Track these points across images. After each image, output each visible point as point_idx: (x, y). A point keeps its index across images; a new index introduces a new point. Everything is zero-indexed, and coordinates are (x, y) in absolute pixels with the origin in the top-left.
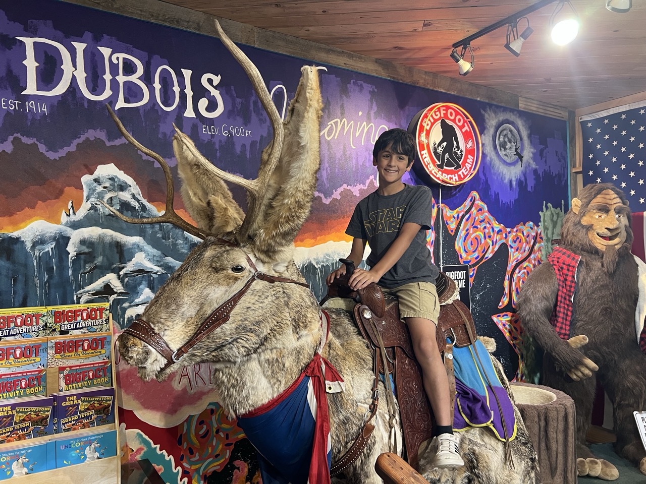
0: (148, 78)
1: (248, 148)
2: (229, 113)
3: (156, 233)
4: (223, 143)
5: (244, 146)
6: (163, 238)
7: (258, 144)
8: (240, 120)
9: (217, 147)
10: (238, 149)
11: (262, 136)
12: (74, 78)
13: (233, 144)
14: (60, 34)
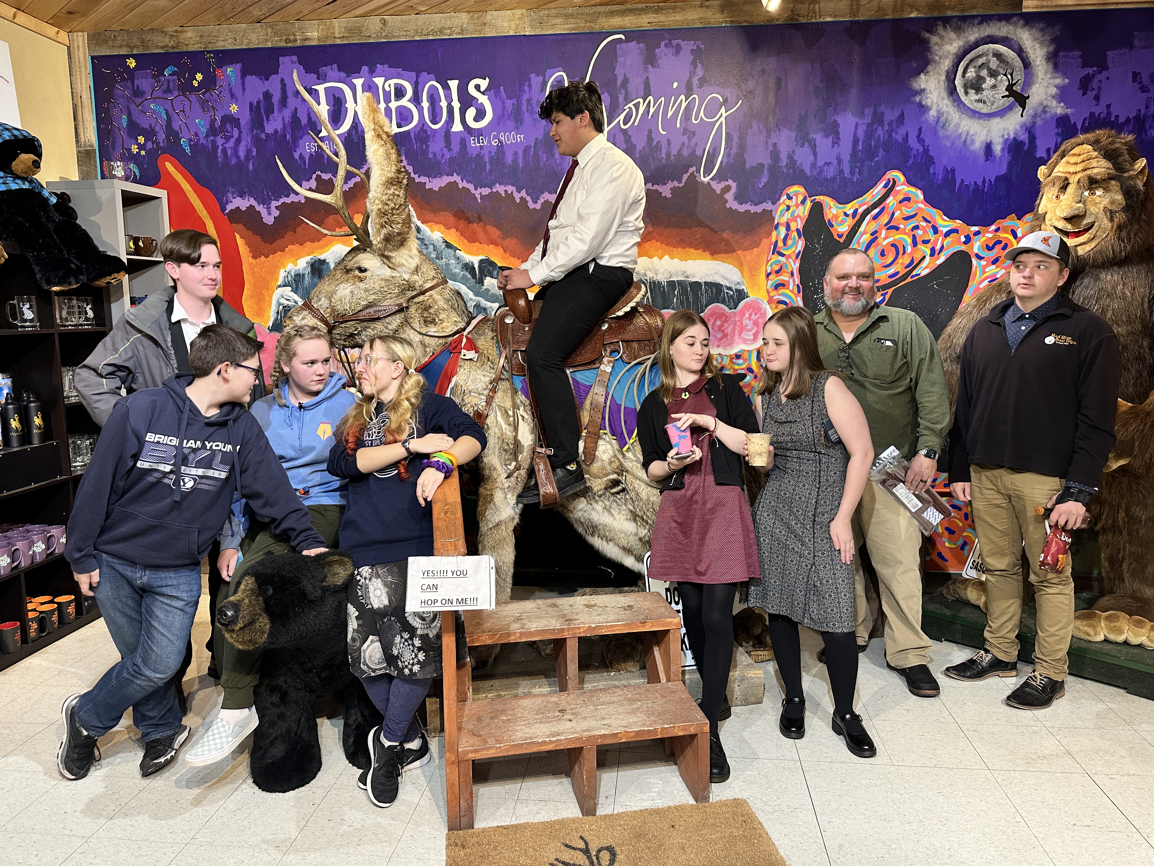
0: (416, 100)
1: (521, 156)
2: (498, 119)
3: (430, 253)
4: (493, 154)
5: (516, 153)
6: (437, 258)
7: (532, 149)
8: (511, 124)
9: (486, 159)
10: (509, 159)
11: (537, 139)
12: (356, 113)
13: (504, 153)
14: (343, 75)
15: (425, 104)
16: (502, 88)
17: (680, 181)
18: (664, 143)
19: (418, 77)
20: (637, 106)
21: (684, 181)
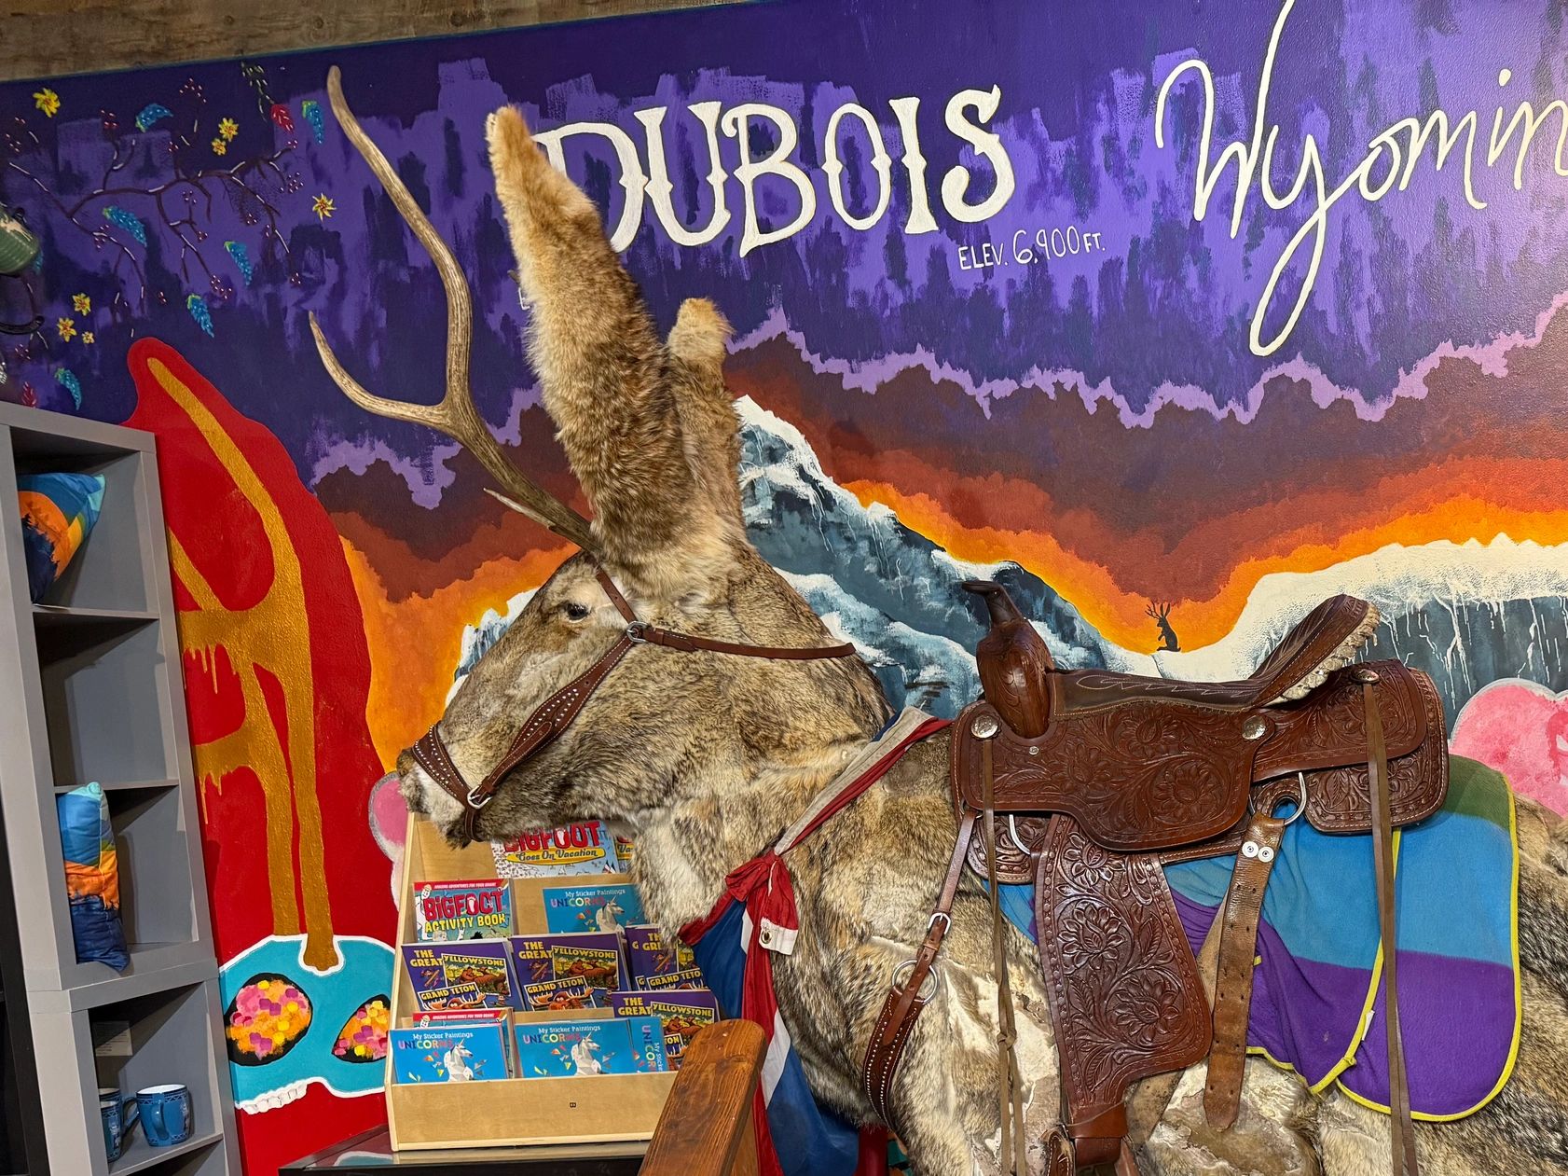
0: (808, 155)
1: (1094, 287)
2: (1031, 195)
3: (863, 561)
4: (1020, 286)
5: (1080, 283)
6: (881, 573)
7: (1125, 269)
8: (1064, 205)
9: (1002, 301)
10: (1064, 295)
11: (1135, 242)
12: (648, 202)
13: (1048, 285)
14: (609, 100)
15: (833, 167)
16: (1036, 113)
17: (1529, 331)
18: (1481, 234)
19: (809, 96)
20: (1403, 138)
21: (1540, 329)
